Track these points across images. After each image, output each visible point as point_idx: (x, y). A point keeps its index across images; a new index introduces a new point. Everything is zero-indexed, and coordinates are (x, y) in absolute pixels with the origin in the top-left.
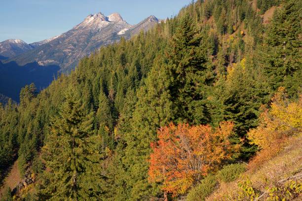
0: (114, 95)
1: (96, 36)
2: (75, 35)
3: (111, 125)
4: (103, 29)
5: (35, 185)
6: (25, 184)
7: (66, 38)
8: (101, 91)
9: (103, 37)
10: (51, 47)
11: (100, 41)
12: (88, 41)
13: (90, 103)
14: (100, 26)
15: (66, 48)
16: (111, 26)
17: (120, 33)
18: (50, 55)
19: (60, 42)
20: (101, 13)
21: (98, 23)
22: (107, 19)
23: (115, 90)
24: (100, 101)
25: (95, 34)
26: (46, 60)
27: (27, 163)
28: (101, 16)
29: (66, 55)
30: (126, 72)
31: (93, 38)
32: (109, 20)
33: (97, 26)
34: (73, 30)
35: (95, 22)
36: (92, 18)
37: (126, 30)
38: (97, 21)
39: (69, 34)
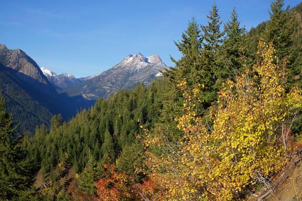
0: (119, 134)
1: (133, 77)
2: (114, 74)
3: (113, 157)
4: (141, 70)
5: (52, 189)
6: (45, 186)
7: (106, 76)
8: (107, 130)
9: (140, 78)
10: (94, 83)
11: (137, 82)
12: (125, 80)
13: (97, 138)
14: (139, 67)
15: (106, 85)
16: (149, 67)
17: (158, 75)
18: (92, 90)
19: (101, 79)
20: (140, 54)
21: (137, 64)
22: (146, 60)
23: (120, 130)
24: (106, 137)
25: (133, 74)
26: (88, 94)
27: (47, 173)
28: (140, 57)
29: (105, 92)
30: (132, 117)
31: (130, 78)
32: (149, 61)
33: (136, 67)
34: (113, 69)
35: (133, 62)
36: (132, 58)
38: (136, 61)
39: (108, 72)
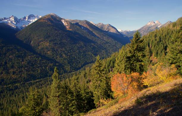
0: (151, 47)
3: (149, 56)
4: (153, 26)
8: (147, 46)
9: (153, 28)
12: (148, 30)
15: (142, 32)
16: (156, 25)
17: (159, 27)
19: (140, 30)
22: (155, 23)
23: (152, 45)
25: (151, 27)
28: (153, 22)
30: (156, 40)
31: (150, 29)
34: (144, 26)
35: (151, 24)
37: (160, 26)
39: (143, 28)
